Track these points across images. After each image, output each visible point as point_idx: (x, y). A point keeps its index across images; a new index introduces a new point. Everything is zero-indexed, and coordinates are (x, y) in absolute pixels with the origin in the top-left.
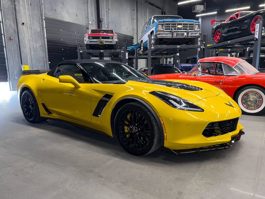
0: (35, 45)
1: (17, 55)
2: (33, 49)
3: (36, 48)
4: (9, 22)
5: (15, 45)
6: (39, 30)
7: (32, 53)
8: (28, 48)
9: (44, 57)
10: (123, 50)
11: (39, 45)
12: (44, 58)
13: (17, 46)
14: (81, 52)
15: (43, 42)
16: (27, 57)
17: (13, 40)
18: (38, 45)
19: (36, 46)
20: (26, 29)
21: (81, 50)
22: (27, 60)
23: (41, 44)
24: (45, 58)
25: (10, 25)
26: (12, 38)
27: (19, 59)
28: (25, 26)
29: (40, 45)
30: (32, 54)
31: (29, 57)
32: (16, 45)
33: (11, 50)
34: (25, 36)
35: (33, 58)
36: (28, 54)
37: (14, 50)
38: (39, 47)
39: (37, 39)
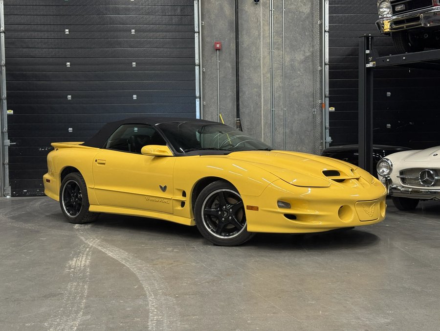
0: (287, 60)
2: (279, 72)
3: (292, 66)
4: (217, 3)
6: (306, 9)
7: (278, 83)
8: (264, 70)
9: (313, 95)
11: (302, 58)
12: (314, 98)
13: (233, 68)
14: (370, 65)
15: (317, 47)
16: (260, 96)
17: (224, 49)
18: (300, 57)
19: (292, 60)
20: (264, 15)
21: (370, 58)
22: (258, 105)
23: (308, 54)
24: (318, 95)
25: (221, 8)
26: (218, 46)
28: (264, 4)
29: (307, 58)
30: (276, 84)
32: (229, 65)
33: (215, 79)
34: (259, 35)
35: (279, 97)
36: (264, 86)
37: (224, 77)
38: (302, 62)
39: (299, 38)
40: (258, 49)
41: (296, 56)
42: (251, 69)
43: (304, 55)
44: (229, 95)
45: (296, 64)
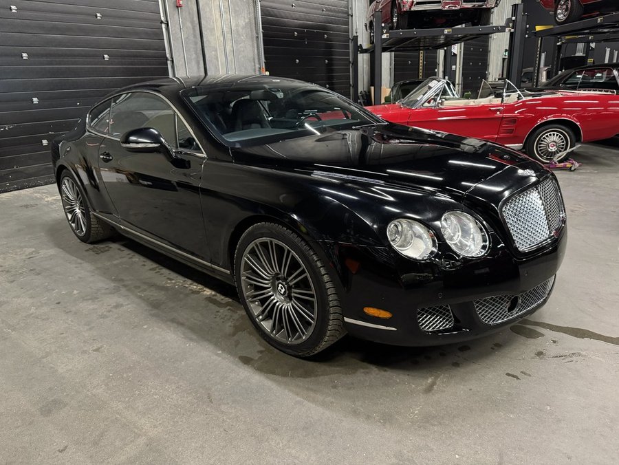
0: (233, 24)
1: (194, 55)
2: (229, 36)
3: (237, 31)
5: (189, 24)
7: (229, 47)
8: (219, 33)
9: (254, 59)
10: (511, 25)
11: (244, 24)
12: (254, 62)
13: (194, 29)
14: (384, 36)
15: (253, 15)
16: (217, 57)
17: (184, 7)
18: (242, 23)
19: (237, 25)
21: (385, 31)
23: (247, 21)
24: (257, 61)
26: (181, 2)
27: (199, 68)
29: (247, 24)
31: (221, 58)
32: (191, 25)
33: (180, 39)
35: (231, 60)
36: (220, 49)
37: (187, 38)
38: (244, 28)
39: (239, 3)
40: (211, 10)
41: (239, 21)
42: (208, 31)
43: (245, 21)
44: (193, 57)
45: (240, 29)
